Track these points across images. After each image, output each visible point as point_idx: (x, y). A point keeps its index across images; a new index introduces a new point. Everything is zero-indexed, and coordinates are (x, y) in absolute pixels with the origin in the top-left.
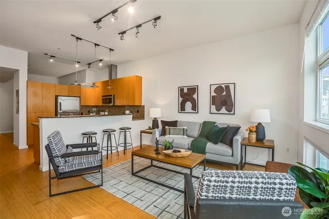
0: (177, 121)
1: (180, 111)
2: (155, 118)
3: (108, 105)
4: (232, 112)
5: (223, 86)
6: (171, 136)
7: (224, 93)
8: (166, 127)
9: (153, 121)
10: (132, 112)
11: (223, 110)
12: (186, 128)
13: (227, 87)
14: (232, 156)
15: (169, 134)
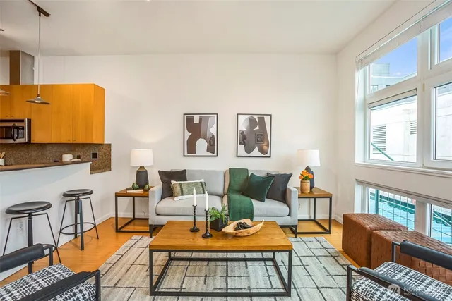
0: (185, 170)
1: (186, 154)
2: (141, 167)
3: (11, 141)
4: (268, 155)
5: (256, 117)
6: (185, 197)
7: (258, 128)
8: (173, 182)
9: (138, 172)
10: (79, 157)
11: (256, 152)
12: (202, 180)
13: (262, 120)
14: (289, 215)
15: (182, 195)
